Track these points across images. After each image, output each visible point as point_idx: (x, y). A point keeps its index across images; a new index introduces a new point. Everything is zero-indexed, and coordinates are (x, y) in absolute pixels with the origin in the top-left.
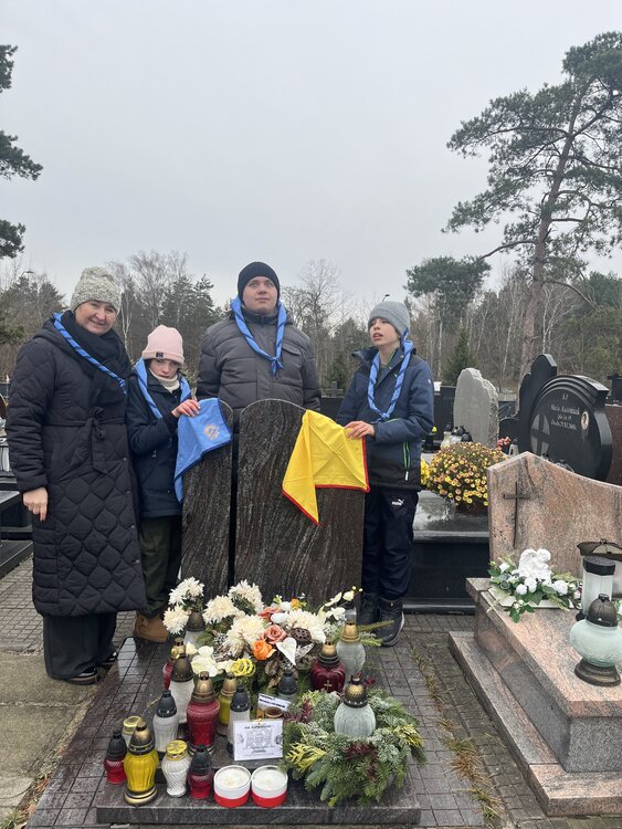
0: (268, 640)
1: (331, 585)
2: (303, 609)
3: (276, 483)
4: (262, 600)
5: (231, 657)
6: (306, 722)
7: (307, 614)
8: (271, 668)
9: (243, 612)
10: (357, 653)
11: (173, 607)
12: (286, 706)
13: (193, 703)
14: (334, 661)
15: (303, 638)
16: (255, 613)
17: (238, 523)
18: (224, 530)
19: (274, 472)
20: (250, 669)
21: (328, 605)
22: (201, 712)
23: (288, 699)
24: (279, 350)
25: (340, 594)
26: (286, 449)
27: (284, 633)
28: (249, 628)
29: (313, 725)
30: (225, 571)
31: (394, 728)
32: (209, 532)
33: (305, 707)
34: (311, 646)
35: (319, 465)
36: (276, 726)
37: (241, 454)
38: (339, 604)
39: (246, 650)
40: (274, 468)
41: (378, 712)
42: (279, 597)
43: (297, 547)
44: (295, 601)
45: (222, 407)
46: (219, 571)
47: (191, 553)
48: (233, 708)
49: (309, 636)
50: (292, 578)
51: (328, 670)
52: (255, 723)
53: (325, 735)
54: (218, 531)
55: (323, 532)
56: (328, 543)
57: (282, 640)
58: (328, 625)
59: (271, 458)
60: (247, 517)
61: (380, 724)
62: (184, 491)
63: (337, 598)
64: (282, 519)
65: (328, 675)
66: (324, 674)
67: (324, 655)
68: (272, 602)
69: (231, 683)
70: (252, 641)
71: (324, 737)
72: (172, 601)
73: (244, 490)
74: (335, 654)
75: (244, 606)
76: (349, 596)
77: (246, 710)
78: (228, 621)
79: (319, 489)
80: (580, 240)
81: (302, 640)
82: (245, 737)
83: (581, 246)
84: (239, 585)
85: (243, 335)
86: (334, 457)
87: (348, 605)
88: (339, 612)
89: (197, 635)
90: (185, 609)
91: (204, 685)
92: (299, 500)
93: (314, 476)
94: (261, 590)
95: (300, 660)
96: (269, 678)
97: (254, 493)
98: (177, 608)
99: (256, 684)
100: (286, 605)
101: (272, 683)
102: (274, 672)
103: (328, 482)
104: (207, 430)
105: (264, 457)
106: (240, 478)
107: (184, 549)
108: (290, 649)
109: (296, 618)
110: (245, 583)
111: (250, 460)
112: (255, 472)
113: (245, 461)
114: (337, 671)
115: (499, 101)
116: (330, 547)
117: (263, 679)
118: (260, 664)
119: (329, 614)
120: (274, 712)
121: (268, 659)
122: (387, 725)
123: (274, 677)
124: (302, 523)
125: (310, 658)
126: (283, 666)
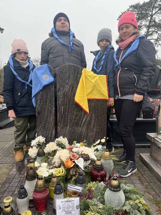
0: (71, 159)
1: (95, 137)
2: (85, 146)
3: (72, 98)
4: (69, 144)
5: (56, 167)
6: (91, 199)
7: (87, 148)
8: (73, 172)
9: (60, 148)
10: (110, 164)
11: (32, 147)
12: (81, 190)
13: (36, 191)
14: (101, 168)
15: (86, 158)
16: (65, 148)
17: (58, 114)
18: (52, 117)
19: (71, 94)
20: (64, 172)
21: (95, 144)
22: (39, 196)
23: (81, 186)
24: (71, 43)
25: (99, 140)
26: (75, 84)
27: (78, 156)
28: (63, 155)
29: (95, 201)
30: (54, 133)
31: (135, 200)
32: (47, 118)
33: (90, 190)
34: (90, 161)
35: (89, 90)
36: (76, 201)
37: (58, 87)
38: (99, 144)
39: (62, 164)
40: (71, 92)
41: (125, 192)
42: (75, 142)
43: (81, 123)
44: (82, 143)
45: (49, 67)
46: (52, 134)
47: (40, 126)
48: (55, 193)
49: (89, 157)
50: (80, 135)
51: (99, 172)
52: (66, 199)
53: (101, 206)
54: (50, 118)
55: (91, 117)
56: (93, 121)
57: (77, 159)
58: (96, 152)
59: (70, 88)
60: (61, 112)
61: (127, 198)
62: (36, 103)
63: (98, 142)
64: (75, 112)
65: (99, 174)
66: (97, 174)
67: (96, 165)
68: (72, 144)
69: (55, 180)
70: (64, 160)
71: (101, 207)
72: (32, 145)
73: (59, 102)
74: (102, 165)
75: (61, 146)
76: (103, 141)
77: (61, 193)
78: (55, 152)
79: (89, 101)
80: (156, 44)
81: (86, 159)
82: (61, 207)
83: (156, 45)
84: (59, 138)
85: (57, 39)
86: (95, 87)
87: (103, 144)
88: (100, 147)
89: (41, 158)
90: (37, 148)
91: (41, 182)
92: (81, 104)
93: (87, 95)
94: (68, 140)
95: (85, 168)
96: (72, 176)
97: (64, 102)
98: (34, 147)
99: (66, 179)
100: (78, 145)
101: (74, 178)
102: (74, 173)
103: (93, 98)
104: (44, 77)
105: (67, 88)
106: (58, 96)
107: (37, 125)
108: (81, 163)
109: (83, 150)
110: (61, 137)
111: (62, 89)
112: (64, 94)
113: (59, 90)
114: (103, 172)
115: (132, 6)
116: (94, 123)
117: (69, 177)
118: (68, 170)
119: (96, 148)
120: (75, 194)
121: (72, 168)
122: (131, 199)
123: (75, 175)
124: (83, 114)
125: (90, 166)
126: (78, 171)
